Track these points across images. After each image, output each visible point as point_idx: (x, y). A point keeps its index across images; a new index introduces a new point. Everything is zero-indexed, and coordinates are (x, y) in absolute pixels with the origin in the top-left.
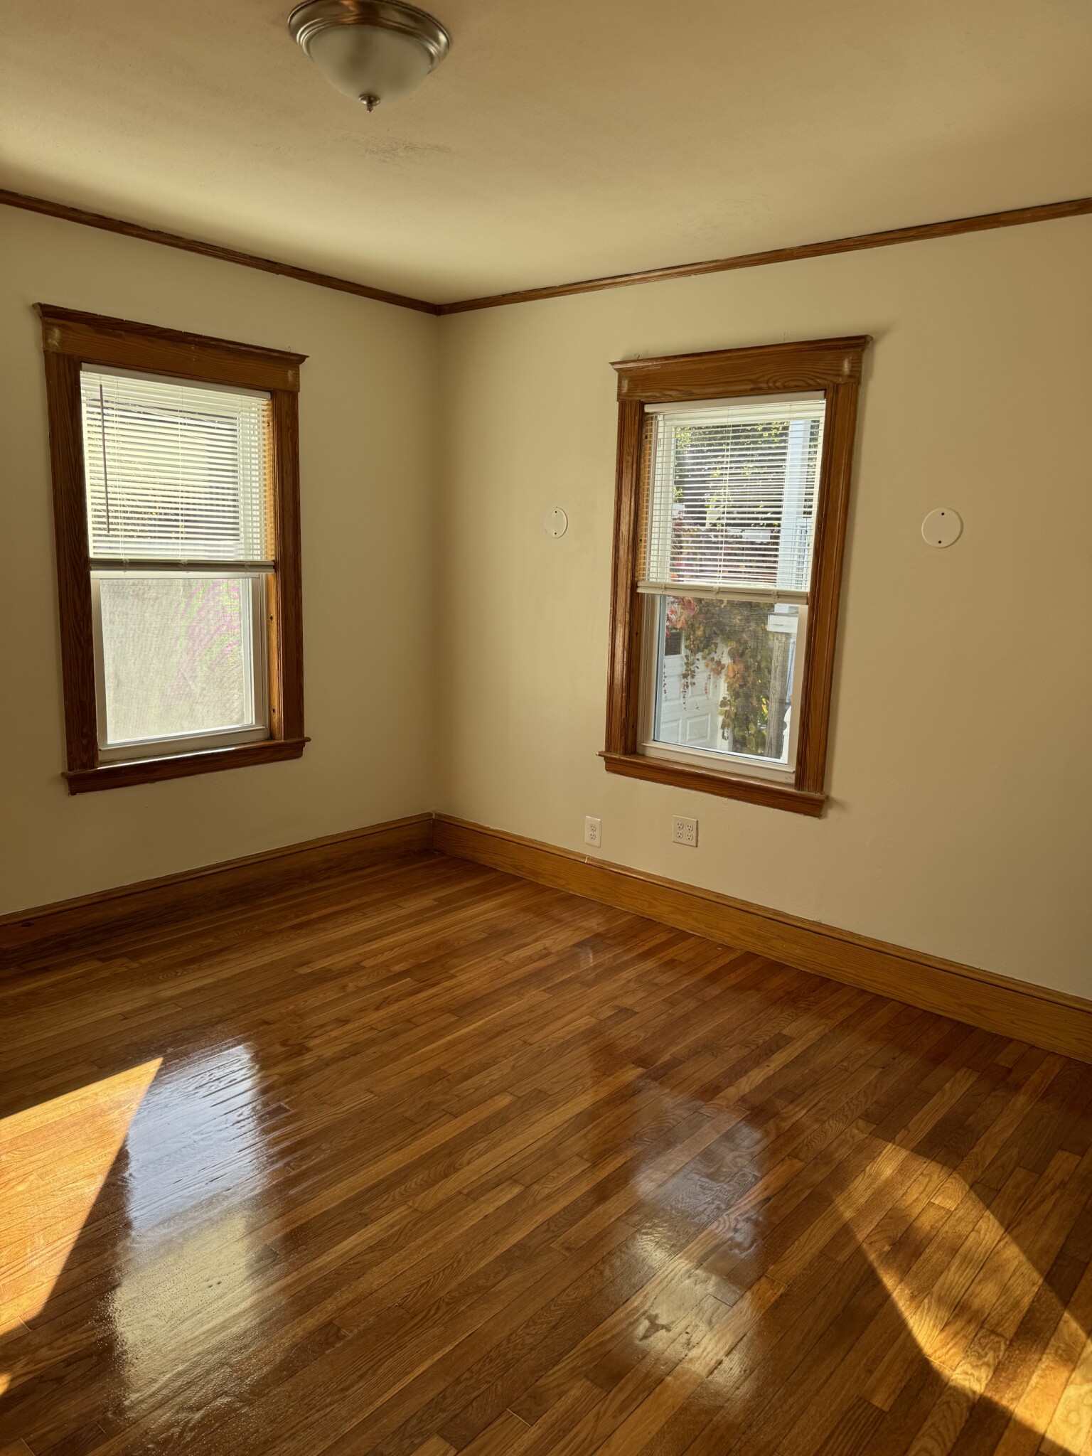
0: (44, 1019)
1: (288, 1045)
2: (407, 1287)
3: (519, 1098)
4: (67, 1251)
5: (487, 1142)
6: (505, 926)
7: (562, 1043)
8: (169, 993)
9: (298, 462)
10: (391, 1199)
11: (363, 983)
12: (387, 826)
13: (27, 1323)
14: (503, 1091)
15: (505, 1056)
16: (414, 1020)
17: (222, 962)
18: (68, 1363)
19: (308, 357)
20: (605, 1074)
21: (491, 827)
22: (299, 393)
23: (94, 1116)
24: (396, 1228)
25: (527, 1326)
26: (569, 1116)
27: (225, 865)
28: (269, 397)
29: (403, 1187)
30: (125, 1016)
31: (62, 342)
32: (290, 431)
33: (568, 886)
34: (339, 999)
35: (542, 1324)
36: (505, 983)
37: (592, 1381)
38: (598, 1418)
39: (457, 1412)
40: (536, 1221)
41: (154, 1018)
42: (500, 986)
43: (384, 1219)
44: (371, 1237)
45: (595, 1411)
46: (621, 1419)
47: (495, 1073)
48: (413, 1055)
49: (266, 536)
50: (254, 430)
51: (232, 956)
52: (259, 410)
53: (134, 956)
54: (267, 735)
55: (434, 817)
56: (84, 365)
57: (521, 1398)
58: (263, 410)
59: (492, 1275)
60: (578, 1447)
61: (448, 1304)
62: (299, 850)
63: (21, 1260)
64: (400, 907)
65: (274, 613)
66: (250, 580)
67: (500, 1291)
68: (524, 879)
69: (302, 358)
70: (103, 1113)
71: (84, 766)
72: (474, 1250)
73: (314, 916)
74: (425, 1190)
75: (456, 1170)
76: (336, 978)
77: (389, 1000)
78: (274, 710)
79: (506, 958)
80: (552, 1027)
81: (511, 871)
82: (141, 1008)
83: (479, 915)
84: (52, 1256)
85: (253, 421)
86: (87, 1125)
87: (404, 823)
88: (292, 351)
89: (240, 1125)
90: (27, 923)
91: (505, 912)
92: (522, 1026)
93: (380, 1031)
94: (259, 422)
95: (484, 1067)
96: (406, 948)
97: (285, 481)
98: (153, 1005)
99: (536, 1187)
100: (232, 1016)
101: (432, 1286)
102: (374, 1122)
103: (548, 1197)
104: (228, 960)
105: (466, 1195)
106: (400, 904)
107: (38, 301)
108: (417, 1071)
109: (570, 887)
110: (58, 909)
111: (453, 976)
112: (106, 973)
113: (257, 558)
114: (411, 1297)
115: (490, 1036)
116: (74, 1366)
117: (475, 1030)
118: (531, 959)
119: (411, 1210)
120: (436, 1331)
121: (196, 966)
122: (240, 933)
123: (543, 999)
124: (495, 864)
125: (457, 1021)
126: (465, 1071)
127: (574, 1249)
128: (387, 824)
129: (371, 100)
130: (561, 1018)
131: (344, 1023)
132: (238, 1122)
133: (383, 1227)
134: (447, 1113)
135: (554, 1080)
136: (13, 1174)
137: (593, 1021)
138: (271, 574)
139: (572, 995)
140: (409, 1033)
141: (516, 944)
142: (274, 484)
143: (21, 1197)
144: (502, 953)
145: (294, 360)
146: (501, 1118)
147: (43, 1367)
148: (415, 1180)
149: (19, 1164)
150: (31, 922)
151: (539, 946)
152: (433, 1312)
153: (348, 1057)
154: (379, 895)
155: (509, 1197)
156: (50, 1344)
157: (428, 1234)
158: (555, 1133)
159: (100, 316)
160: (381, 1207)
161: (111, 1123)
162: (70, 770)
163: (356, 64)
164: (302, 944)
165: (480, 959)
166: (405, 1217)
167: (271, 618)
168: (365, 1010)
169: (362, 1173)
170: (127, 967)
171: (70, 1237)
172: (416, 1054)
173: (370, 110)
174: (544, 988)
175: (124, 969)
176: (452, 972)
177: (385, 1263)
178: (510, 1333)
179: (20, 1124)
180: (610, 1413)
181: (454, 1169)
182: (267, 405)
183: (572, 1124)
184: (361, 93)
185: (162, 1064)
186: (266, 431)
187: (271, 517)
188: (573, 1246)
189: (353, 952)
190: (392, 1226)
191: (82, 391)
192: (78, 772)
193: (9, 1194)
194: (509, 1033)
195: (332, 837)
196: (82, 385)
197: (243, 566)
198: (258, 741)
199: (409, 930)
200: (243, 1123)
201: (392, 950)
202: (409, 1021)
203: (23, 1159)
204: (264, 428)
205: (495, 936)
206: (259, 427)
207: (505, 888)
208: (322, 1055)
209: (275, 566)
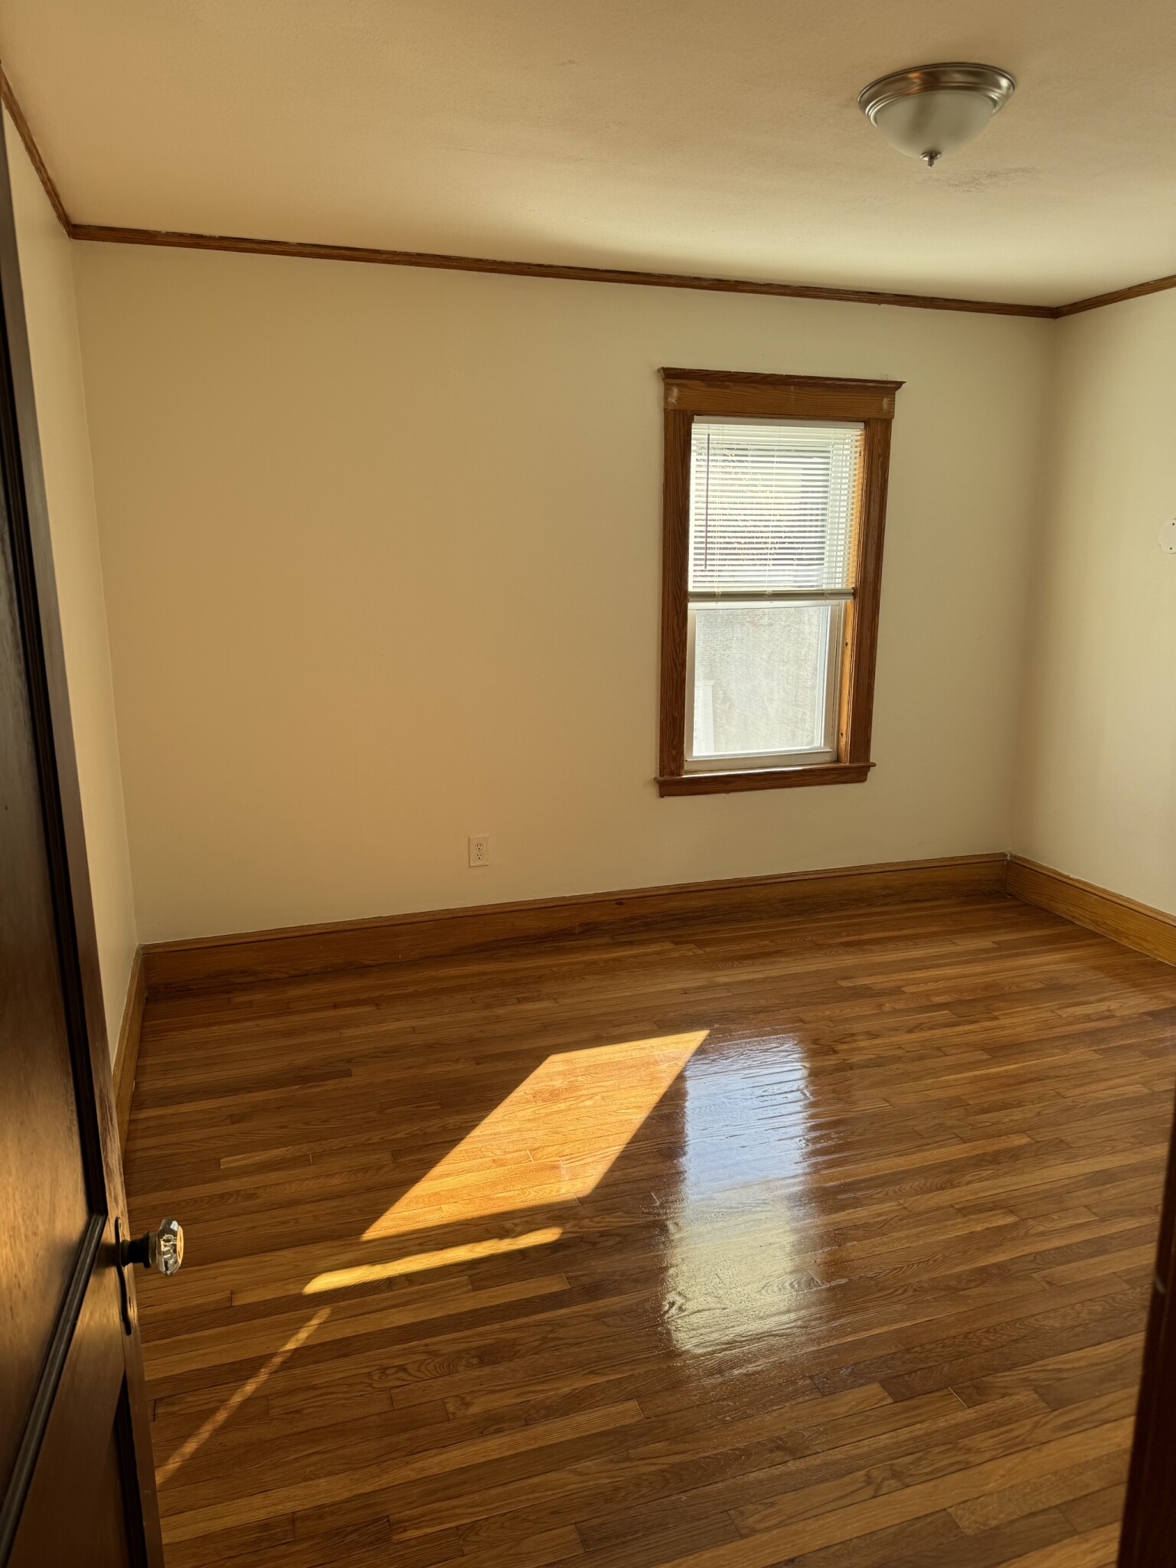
0: (624, 981)
1: (818, 1044)
2: (881, 1266)
3: (1037, 1142)
4: (613, 1158)
5: (991, 1171)
6: (1067, 981)
7: (1101, 1104)
8: (722, 980)
9: (887, 488)
10: (884, 1193)
11: (901, 1005)
12: (953, 861)
13: (578, 1199)
14: (1023, 1131)
15: (1032, 1102)
16: (944, 1049)
17: (774, 962)
18: (602, 1234)
19: (905, 382)
20: (1141, 1143)
21: (1071, 876)
22: (893, 420)
23: (648, 1063)
24: (882, 1218)
25: (988, 1331)
26: (1087, 1171)
27: (787, 877)
28: (863, 427)
29: (899, 1186)
30: (685, 992)
31: (679, 399)
32: (881, 459)
33: (1155, 952)
34: (873, 1015)
35: (1003, 1334)
36: (1050, 1036)
37: (1040, 1395)
38: (1036, 1425)
39: (902, 1373)
40: (1023, 1250)
41: (709, 997)
42: (1046, 1037)
43: (874, 1207)
44: (858, 1218)
45: (1035, 1419)
46: (1059, 1435)
47: (1017, 1115)
48: (935, 1080)
49: (849, 564)
50: (846, 461)
51: (783, 959)
52: (852, 441)
53: (701, 944)
54: (834, 758)
55: (1008, 858)
56: (695, 417)
57: (965, 1384)
58: (857, 441)
59: (965, 1281)
60: (1009, 1440)
61: (915, 1290)
62: (859, 872)
63: (580, 1154)
64: (954, 943)
65: (849, 640)
66: (830, 607)
67: (969, 1296)
68: (1103, 937)
69: (899, 384)
70: (656, 1063)
71: (672, 774)
72: (952, 1256)
73: (866, 937)
74: (918, 1195)
75: (953, 1187)
76: (874, 996)
77: (923, 1026)
78: (842, 734)
79: (1060, 1012)
80: (1094, 1087)
81: (1091, 928)
82: (699, 988)
83: (1041, 965)
84: (602, 1158)
85: (846, 452)
86: (643, 1069)
87: (974, 861)
88: (889, 379)
89: (763, 1099)
90: (620, 902)
91: (1070, 967)
92: (1059, 1079)
93: (908, 1052)
94: (851, 452)
95: (1005, 1106)
96: (951, 983)
97: (872, 510)
98: (709, 987)
99: (1031, 1222)
100: (773, 1009)
101: (904, 1272)
102: (884, 1126)
103: (1042, 1234)
104: (778, 961)
105: (957, 1209)
106: (955, 941)
107: (660, 366)
108: (937, 1094)
109: (1158, 952)
110: (644, 894)
111: (996, 1018)
112: (675, 955)
113: (839, 586)
114: (883, 1274)
115: (1019, 1081)
116: (605, 1238)
117: (1007, 1071)
118: (1088, 1018)
119: (901, 1207)
120: (898, 1307)
121: (750, 962)
122: (794, 941)
123: (1091, 1058)
124: (1073, 917)
125: (988, 1060)
126: (985, 1106)
127: (1055, 1284)
128: (952, 859)
129: (932, 155)
130: (1106, 1080)
131: (873, 1037)
132: (762, 1096)
133: (872, 1213)
134: (958, 1136)
135: (1080, 1135)
136: (584, 1092)
137: (1145, 1091)
138: (850, 601)
139: (1127, 1061)
140: (936, 1060)
141: (1076, 1000)
142: (861, 512)
143: (588, 1109)
144: (1057, 1006)
145: (889, 388)
146: (1014, 1155)
147: (585, 1232)
148: (911, 1184)
149: (589, 1085)
150: (623, 901)
151: (1103, 1007)
152: (899, 1292)
153: (872, 1067)
154: (935, 929)
155: (1001, 1223)
156: (592, 1217)
157: (911, 1230)
158: (1067, 1182)
159: (712, 371)
160: (873, 1197)
161: (661, 1072)
162: (661, 776)
163: (917, 128)
164: (849, 960)
165: (1030, 1007)
166: (894, 1211)
167: (847, 644)
168: (897, 1030)
169: (862, 1165)
170: (693, 952)
171: (617, 1148)
172: (939, 1079)
173: (931, 165)
174: (1095, 1048)
175: (691, 953)
176: (995, 1014)
177: (866, 1242)
178: (968, 1331)
179: (594, 1057)
180: (1050, 1426)
181: (952, 1185)
182: (861, 435)
183: (1087, 1178)
184: (922, 152)
185: (708, 1036)
186: (857, 461)
187: (855, 545)
188: (1055, 1282)
189: (896, 976)
190: (880, 1215)
191: (693, 442)
192: (666, 778)
193: (580, 1105)
194: (1043, 1082)
195: (893, 864)
196: (693, 436)
197: (823, 594)
198: (824, 762)
199: (959, 966)
200: (765, 1098)
201: (937, 982)
202: (939, 1049)
203: (593, 1083)
204: (856, 458)
205: (1053, 988)
206: (851, 458)
207: (1078, 943)
208: (848, 1060)
209: (854, 593)
